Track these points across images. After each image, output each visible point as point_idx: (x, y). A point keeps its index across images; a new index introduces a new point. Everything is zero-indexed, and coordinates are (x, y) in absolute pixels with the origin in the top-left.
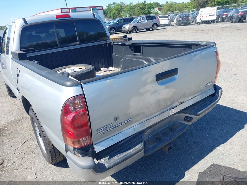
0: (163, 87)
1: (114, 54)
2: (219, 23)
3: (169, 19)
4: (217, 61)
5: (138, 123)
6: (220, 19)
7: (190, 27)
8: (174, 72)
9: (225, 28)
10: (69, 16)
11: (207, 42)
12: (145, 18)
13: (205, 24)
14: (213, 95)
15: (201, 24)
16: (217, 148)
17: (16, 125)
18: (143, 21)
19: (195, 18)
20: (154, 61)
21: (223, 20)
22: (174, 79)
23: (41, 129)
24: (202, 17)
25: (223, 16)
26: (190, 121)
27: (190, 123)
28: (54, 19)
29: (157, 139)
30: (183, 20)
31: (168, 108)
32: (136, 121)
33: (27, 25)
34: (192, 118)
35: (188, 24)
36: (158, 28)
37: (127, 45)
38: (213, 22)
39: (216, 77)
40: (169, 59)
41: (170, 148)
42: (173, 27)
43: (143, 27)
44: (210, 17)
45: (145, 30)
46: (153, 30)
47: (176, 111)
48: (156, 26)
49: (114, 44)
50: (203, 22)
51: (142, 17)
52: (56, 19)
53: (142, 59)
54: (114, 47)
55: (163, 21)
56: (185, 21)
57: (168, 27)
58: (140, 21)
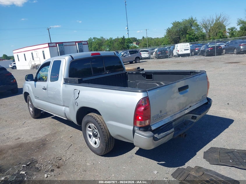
0: (182, 95)
1: (128, 80)
2: (193, 56)
3: (149, 53)
4: (208, 82)
5: (170, 116)
6: (194, 53)
7: (169, 59)
8: (186, 87)
9: (199, 61)
10: (99, 54)
11: (200, 71)
12: (128, 52)
13: (182, 57)
14: (207, 103)
15: (178, 57)
16: (214, 139)
17: (54, 137)
18: (127, 55)
19: (172, 52)
20: (164, 84)
21: (196, 54)
22: (187, 92)
23: (100, 127)
24: (178, 51)
25: (196, 51)
26: (195, 119)
27: (195, 121)
28: (90, 56)
29: (178, 129)
30: (161, 54)
31: (184, 109)
32: (169, 115)
33: (73, 60)
34: (196, 117)
35: (166, 57)
36: (141, 61)
37: (141, 74)
38: (188, 55)
39: (208, 92)
40: (184, 80)
41: (185, 136)
42: (153, 60)
43: (127, 60)
44: (185, 51)
45: (129, 63)
46: (136, 63)
47: (188, 112)
48: (138, 59)
49: (129, 74)
50: (179, 55)
51: (126, 51)
52: (91, 56)
53: (154, 83)
54: (129, 75)
55: (144, 55)
56: (163, 55)
57: (149, 60)
58: (124, 55)
